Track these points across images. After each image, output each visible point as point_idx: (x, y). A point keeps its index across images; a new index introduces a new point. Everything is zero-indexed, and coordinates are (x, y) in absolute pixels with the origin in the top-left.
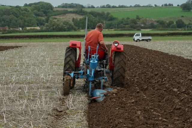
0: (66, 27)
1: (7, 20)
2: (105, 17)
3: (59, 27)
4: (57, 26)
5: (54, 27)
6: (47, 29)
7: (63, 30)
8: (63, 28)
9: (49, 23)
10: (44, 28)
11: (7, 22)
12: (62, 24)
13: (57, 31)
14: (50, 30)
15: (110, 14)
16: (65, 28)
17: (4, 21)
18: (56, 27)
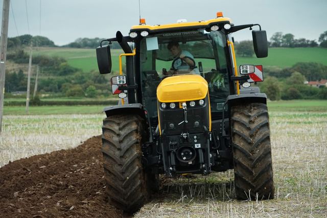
2: (56, 67)
15: (65, 61)
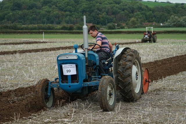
0: (185, 24)
1: (157, 16)
3: (179, 23)
4: (178, 22)
5: (175, 23)
6: (169, 25)
7: (182, 26)
8: (182, 24)
9: (171, 19)
10: (166, 24)
11: (158, 18)
12: (182, 20)
13: (177, 27)
14: (171, 26)
16: (183, 24)
17: (155, 17)
18: (176, 23)
